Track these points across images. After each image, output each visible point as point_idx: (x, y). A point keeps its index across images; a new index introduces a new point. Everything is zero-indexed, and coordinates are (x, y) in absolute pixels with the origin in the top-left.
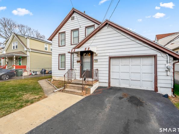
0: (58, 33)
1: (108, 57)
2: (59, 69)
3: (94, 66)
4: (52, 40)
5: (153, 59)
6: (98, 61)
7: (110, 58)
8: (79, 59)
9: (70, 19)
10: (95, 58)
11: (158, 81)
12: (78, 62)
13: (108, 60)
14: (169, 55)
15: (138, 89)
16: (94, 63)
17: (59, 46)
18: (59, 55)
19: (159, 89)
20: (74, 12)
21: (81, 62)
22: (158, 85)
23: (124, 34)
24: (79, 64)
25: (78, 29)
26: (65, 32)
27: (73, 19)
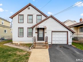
0: (18, 15)
2: (18, 37)
3: (45, 35)
4: (13, 18)
5: (67, 33)
6: (47, 32)
8: (37, 31)
9: (27, 8)
10: (45, 31)
11: (69, 40)
13: (51, 32)
16: (45, 33)
17: (19, 23)
18: (19, 28)
19: (69, 43)
20: (30, 5)
21: (38, 33)
22: (69, 42)
24: (37, 34)
25: (32, 15)
26: (23, 15)
27: (29, 9)
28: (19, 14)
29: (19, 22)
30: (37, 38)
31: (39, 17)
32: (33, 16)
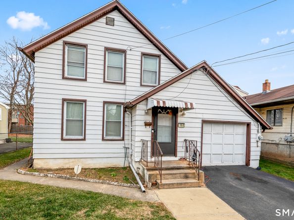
1: (200, 121)
2: (62, 139)
3: (179, 134)
5: (246, 127)
6: (186, 125)
7: (204, 122)
8: (149, 119)
9: (103, 20)
11: (251, 154)
12: (146, 124)
13: (200, 125)
14: (261, 124)
15: (231, 165)
16: (178, 128)
17: (64, 78)
18: (64, 100)
20: (116, 8)
21: (154, 125)
23: (222, 90)
24: (149, 129)
25: (124, 52)
26: (85, 46)
27: (110, 22)
28: (67, 39)
29: (66, 75)
30: (149, 144)
31: (151, 64)
32: (128, 57)
